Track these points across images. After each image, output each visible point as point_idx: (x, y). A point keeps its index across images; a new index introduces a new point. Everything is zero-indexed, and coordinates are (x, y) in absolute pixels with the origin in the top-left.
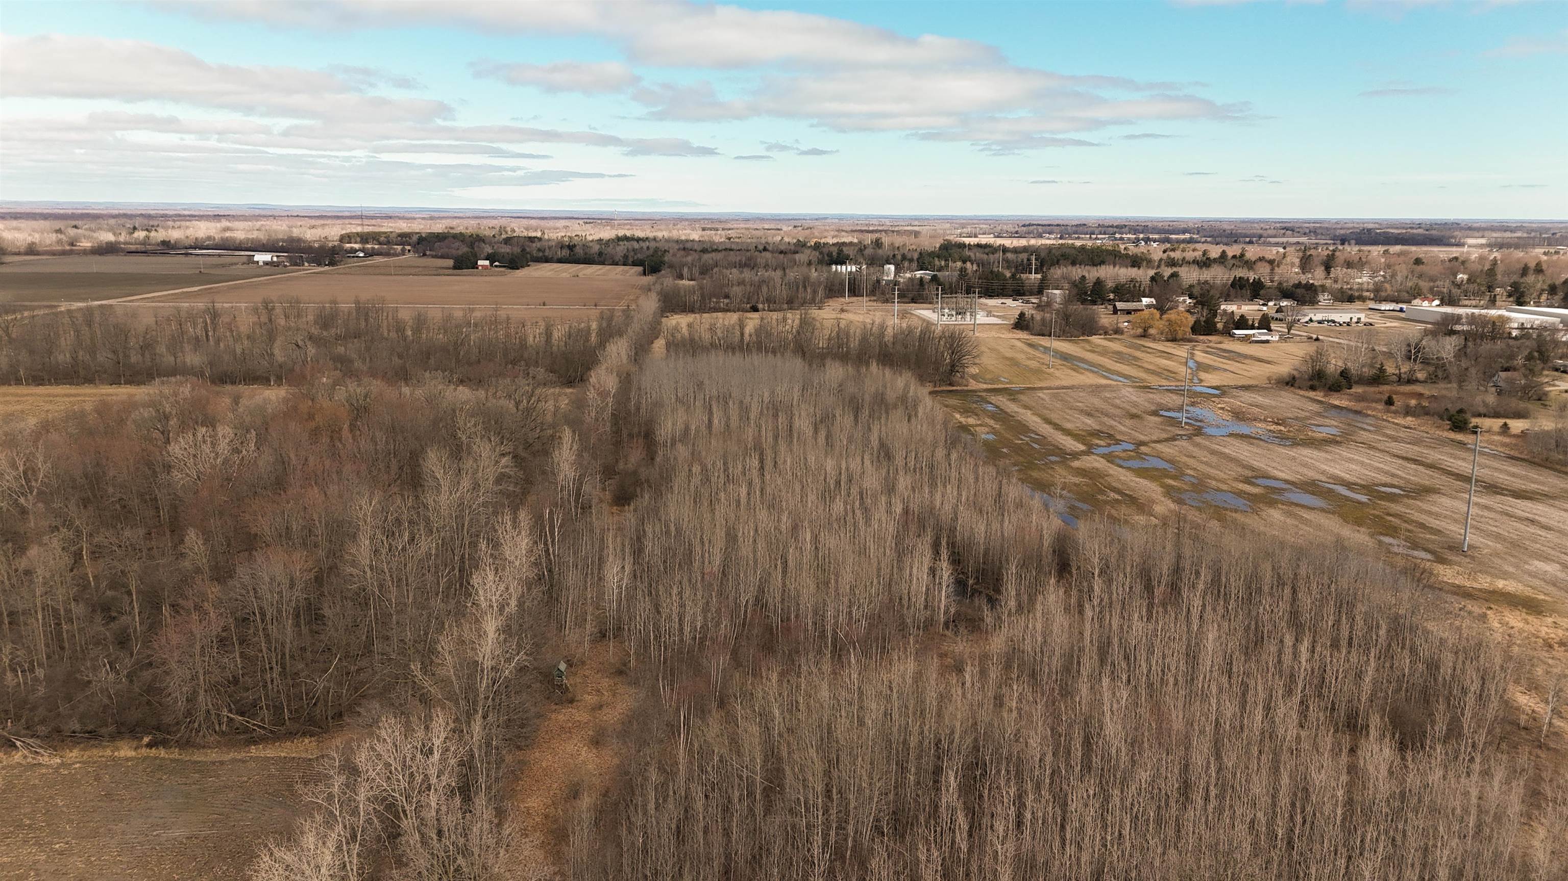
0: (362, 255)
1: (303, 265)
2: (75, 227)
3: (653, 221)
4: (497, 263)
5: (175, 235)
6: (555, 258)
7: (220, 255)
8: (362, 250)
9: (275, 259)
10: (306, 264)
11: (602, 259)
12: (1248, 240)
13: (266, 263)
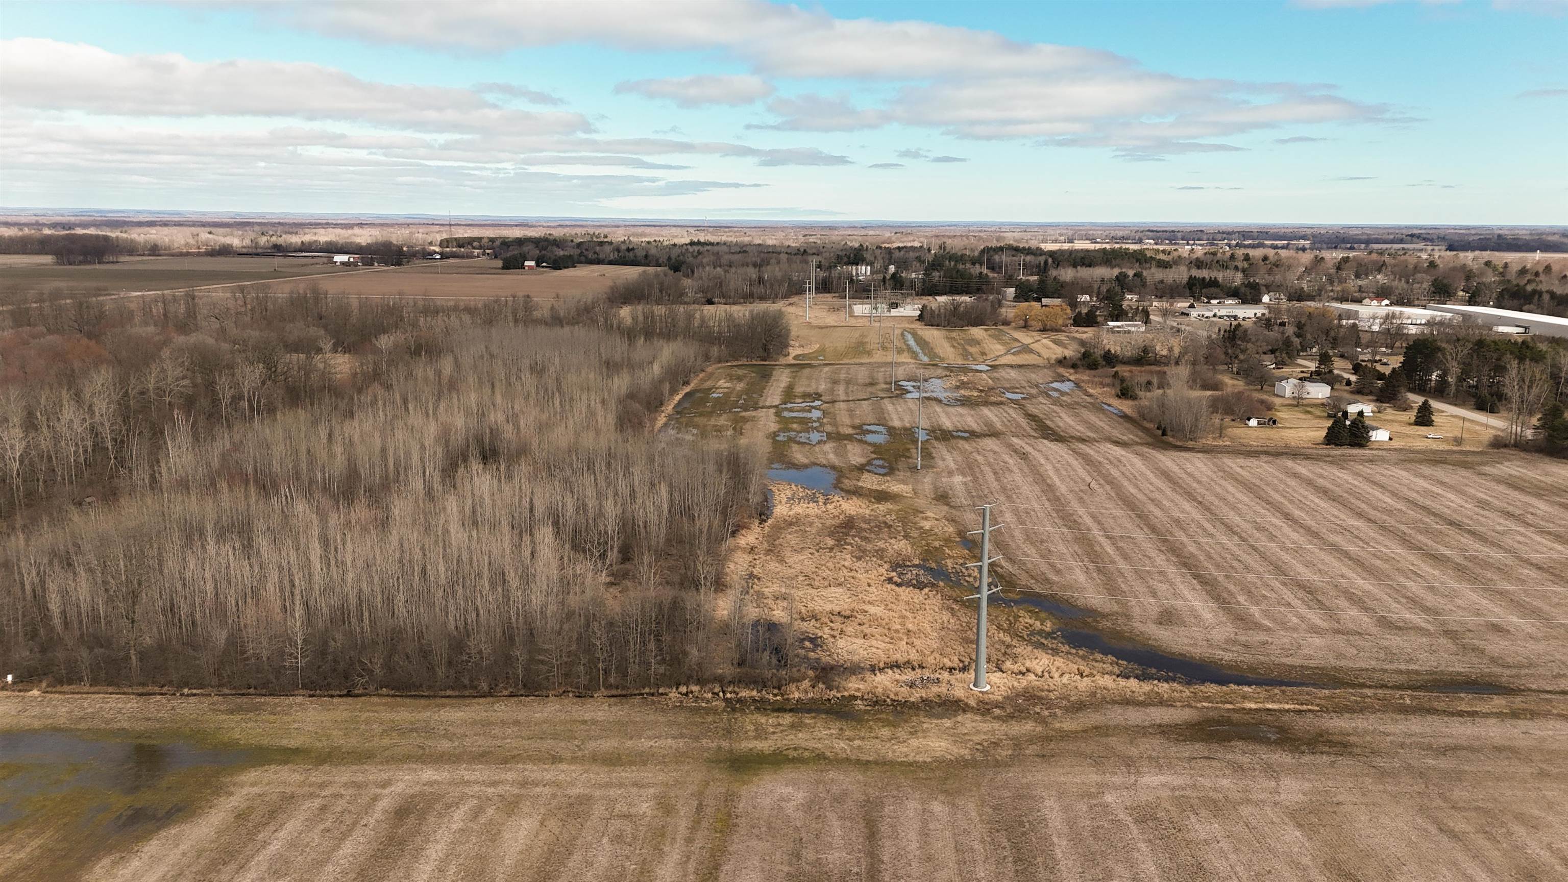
0: (438, 257)
1: (373, 265)
2: (210, 233)
3: (763, 228)
4: (544, 264)
5: (295, 240)
6: (606, 261)
7: (313, 257)
8: (441, 254)
9: (352, 260)
10: (376, 264)
11: (647, 261)
12: (1349, 246)
13: (343, 263)
